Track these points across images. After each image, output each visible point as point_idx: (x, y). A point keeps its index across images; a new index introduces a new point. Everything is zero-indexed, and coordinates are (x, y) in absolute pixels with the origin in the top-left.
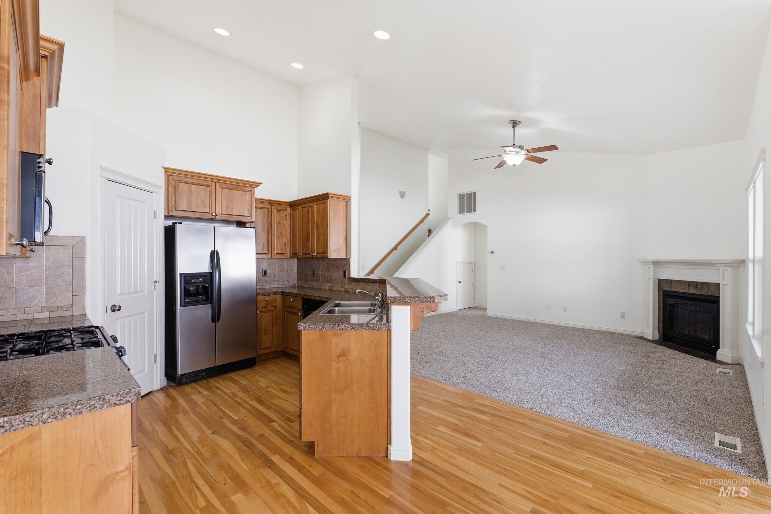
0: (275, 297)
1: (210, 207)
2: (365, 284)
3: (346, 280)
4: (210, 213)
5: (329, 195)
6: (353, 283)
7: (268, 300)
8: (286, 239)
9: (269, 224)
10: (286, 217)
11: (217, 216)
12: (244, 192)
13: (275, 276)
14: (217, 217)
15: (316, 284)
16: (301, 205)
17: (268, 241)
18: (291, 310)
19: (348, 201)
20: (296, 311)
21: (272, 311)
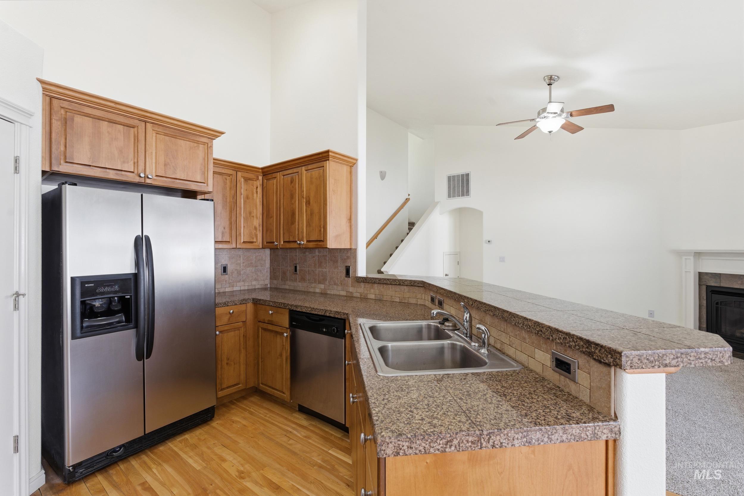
0: (243, 307)
1: (134, 163)
2: (384, 287)
3: (350, 280)
4: (136, 172)
5: (330, 154)
6: (362, 284)
7: (233, 312)
8: (257, 222)
9: (233, 198)
10: (257, 189)
11: (148, 178)
12: (196, 145)
13: (239, 273)
14: (148, 181)
15: (300, 286)
16: (281, 173)
17: (231, 223)
18: (270, 327)
19: (352, 166)
20: (278, 329)
21: (238, 329)
